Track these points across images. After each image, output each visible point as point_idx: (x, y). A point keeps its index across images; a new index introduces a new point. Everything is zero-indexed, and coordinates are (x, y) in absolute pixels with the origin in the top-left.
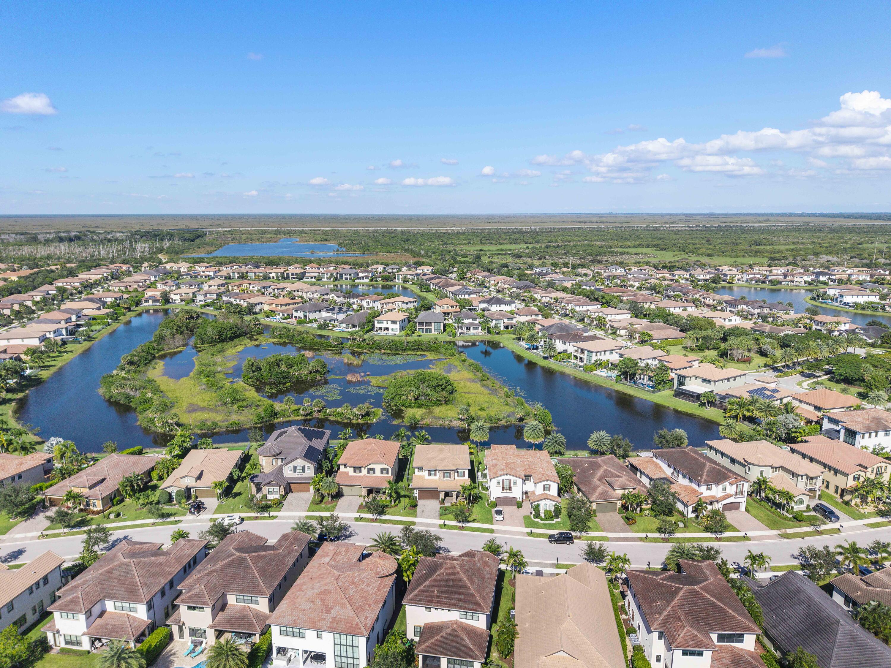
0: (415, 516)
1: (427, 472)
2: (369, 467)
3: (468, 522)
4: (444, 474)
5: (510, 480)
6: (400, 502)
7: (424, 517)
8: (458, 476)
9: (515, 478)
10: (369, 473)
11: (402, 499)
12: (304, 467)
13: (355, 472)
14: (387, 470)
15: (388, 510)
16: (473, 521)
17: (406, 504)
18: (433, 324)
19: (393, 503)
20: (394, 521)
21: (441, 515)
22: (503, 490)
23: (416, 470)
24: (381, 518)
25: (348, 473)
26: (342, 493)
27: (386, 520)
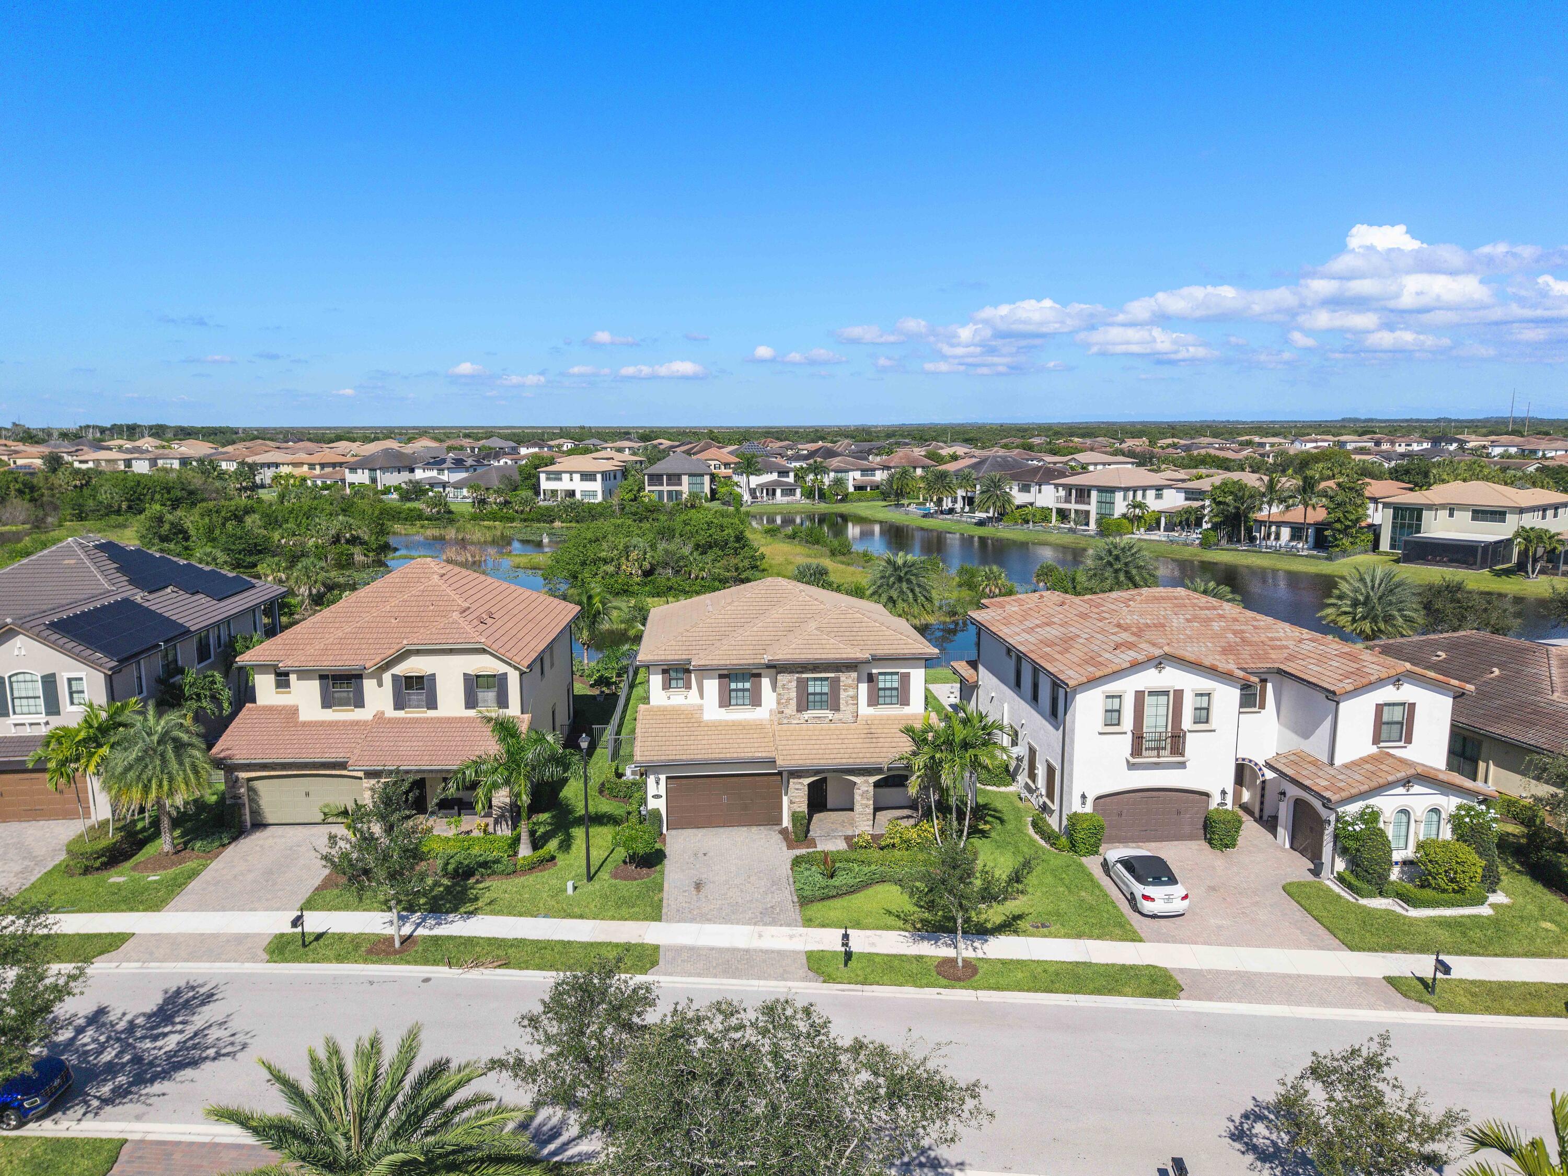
0: (655, 914)
1: (712, 686)
2: (402, 669)
3: (982, 932)
4: (802, 686)
5: (1179, 694)
6: (566, 846)
7: (705, 918)
8: (873, 701)
9: (1204, 684)
10: (399, 704)
11: (578, 833)
12: (49, 682)
13: (327, 703)
14: (503, 678)
15: (495, 887)
16: (1009, 926)
17: (597, 855)
18: (685, 479)
19: (525, 851)
20: (519, 943)
21: (804, 901)
22: (1137, 748)
23: (656, 680)
24: (443, 930)
25: (294, 711)
26: (256, 813)
27: (470, 942)
